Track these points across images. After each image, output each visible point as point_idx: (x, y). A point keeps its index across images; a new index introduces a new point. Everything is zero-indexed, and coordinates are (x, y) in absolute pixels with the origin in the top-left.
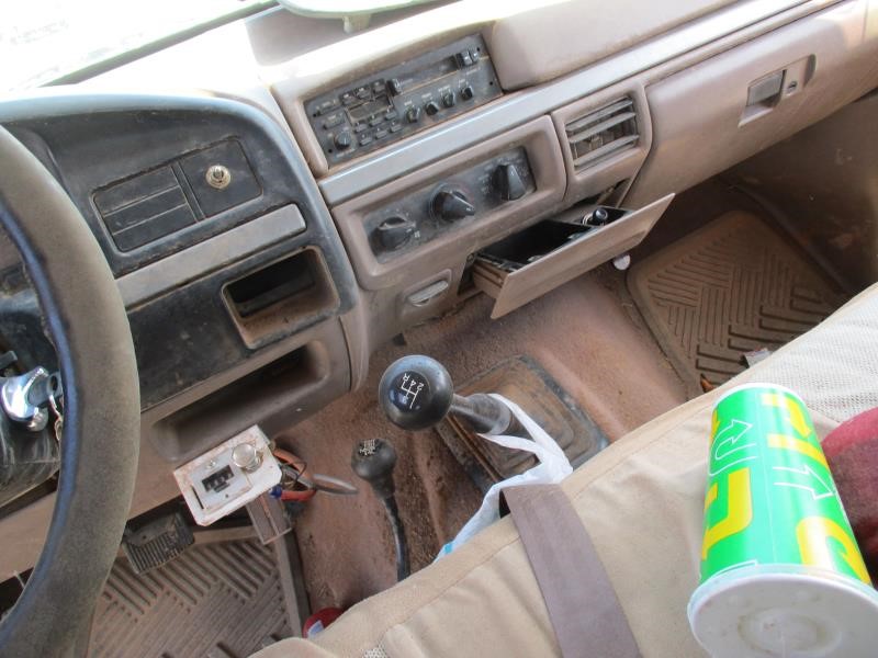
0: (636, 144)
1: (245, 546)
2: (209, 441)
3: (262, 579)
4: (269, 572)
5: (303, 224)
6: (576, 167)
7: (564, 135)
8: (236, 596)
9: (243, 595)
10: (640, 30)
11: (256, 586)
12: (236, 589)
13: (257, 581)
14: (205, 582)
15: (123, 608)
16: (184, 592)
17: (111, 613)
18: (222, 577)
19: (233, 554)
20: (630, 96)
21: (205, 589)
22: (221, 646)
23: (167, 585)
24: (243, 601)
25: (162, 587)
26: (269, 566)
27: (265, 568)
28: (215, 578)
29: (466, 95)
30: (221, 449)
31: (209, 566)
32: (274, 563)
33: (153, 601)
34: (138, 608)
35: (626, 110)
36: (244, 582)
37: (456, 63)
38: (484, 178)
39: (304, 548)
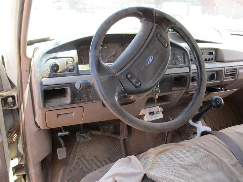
0: (233, 78)
1: (114, 139)
2: (151, 106)
3: (118, 147)
4: (119, 146)
5: (189, 71)
6: (225, 78)
7: (225, 72)
8: (112, 149)
9: (113, 149)
10: (234, 59)
11: (116, 148)
12: (112, 147)
13: (117, 147)
14: (105, 144)
15: (86, 144)
16: (101, 144)
17: (84, 144)
18: (109, 144)
19: (112, 140)
20: (236, 69)
21: (105, 145)
22: (108, 158)
23: (97, 142)
24: (113, 150)
25: (96, 142)
26: (119, 145)
27: (118, 145)
28: (108, 144)
29: (212, 59)
30: (152, 108)
31: (107, 141)
32: (120, 145)
33: (94, 144)
34: (90, 145)
35: (234, 72)
36: (113, 146)
37: (211, 54)
38: (210, 75)
39: (126, 144)
